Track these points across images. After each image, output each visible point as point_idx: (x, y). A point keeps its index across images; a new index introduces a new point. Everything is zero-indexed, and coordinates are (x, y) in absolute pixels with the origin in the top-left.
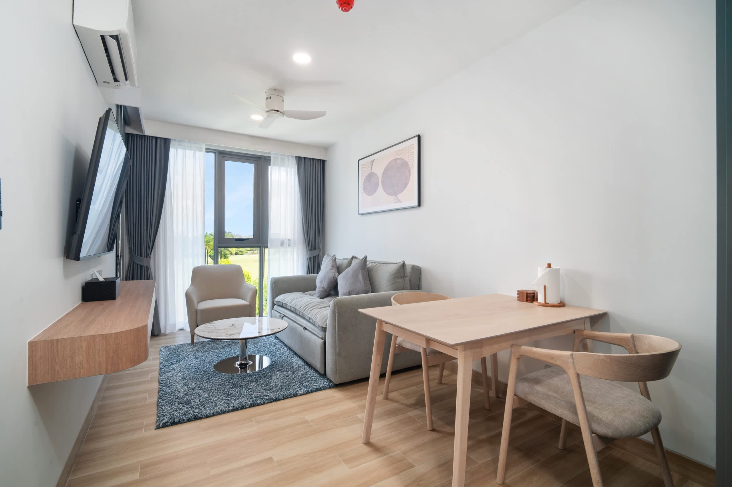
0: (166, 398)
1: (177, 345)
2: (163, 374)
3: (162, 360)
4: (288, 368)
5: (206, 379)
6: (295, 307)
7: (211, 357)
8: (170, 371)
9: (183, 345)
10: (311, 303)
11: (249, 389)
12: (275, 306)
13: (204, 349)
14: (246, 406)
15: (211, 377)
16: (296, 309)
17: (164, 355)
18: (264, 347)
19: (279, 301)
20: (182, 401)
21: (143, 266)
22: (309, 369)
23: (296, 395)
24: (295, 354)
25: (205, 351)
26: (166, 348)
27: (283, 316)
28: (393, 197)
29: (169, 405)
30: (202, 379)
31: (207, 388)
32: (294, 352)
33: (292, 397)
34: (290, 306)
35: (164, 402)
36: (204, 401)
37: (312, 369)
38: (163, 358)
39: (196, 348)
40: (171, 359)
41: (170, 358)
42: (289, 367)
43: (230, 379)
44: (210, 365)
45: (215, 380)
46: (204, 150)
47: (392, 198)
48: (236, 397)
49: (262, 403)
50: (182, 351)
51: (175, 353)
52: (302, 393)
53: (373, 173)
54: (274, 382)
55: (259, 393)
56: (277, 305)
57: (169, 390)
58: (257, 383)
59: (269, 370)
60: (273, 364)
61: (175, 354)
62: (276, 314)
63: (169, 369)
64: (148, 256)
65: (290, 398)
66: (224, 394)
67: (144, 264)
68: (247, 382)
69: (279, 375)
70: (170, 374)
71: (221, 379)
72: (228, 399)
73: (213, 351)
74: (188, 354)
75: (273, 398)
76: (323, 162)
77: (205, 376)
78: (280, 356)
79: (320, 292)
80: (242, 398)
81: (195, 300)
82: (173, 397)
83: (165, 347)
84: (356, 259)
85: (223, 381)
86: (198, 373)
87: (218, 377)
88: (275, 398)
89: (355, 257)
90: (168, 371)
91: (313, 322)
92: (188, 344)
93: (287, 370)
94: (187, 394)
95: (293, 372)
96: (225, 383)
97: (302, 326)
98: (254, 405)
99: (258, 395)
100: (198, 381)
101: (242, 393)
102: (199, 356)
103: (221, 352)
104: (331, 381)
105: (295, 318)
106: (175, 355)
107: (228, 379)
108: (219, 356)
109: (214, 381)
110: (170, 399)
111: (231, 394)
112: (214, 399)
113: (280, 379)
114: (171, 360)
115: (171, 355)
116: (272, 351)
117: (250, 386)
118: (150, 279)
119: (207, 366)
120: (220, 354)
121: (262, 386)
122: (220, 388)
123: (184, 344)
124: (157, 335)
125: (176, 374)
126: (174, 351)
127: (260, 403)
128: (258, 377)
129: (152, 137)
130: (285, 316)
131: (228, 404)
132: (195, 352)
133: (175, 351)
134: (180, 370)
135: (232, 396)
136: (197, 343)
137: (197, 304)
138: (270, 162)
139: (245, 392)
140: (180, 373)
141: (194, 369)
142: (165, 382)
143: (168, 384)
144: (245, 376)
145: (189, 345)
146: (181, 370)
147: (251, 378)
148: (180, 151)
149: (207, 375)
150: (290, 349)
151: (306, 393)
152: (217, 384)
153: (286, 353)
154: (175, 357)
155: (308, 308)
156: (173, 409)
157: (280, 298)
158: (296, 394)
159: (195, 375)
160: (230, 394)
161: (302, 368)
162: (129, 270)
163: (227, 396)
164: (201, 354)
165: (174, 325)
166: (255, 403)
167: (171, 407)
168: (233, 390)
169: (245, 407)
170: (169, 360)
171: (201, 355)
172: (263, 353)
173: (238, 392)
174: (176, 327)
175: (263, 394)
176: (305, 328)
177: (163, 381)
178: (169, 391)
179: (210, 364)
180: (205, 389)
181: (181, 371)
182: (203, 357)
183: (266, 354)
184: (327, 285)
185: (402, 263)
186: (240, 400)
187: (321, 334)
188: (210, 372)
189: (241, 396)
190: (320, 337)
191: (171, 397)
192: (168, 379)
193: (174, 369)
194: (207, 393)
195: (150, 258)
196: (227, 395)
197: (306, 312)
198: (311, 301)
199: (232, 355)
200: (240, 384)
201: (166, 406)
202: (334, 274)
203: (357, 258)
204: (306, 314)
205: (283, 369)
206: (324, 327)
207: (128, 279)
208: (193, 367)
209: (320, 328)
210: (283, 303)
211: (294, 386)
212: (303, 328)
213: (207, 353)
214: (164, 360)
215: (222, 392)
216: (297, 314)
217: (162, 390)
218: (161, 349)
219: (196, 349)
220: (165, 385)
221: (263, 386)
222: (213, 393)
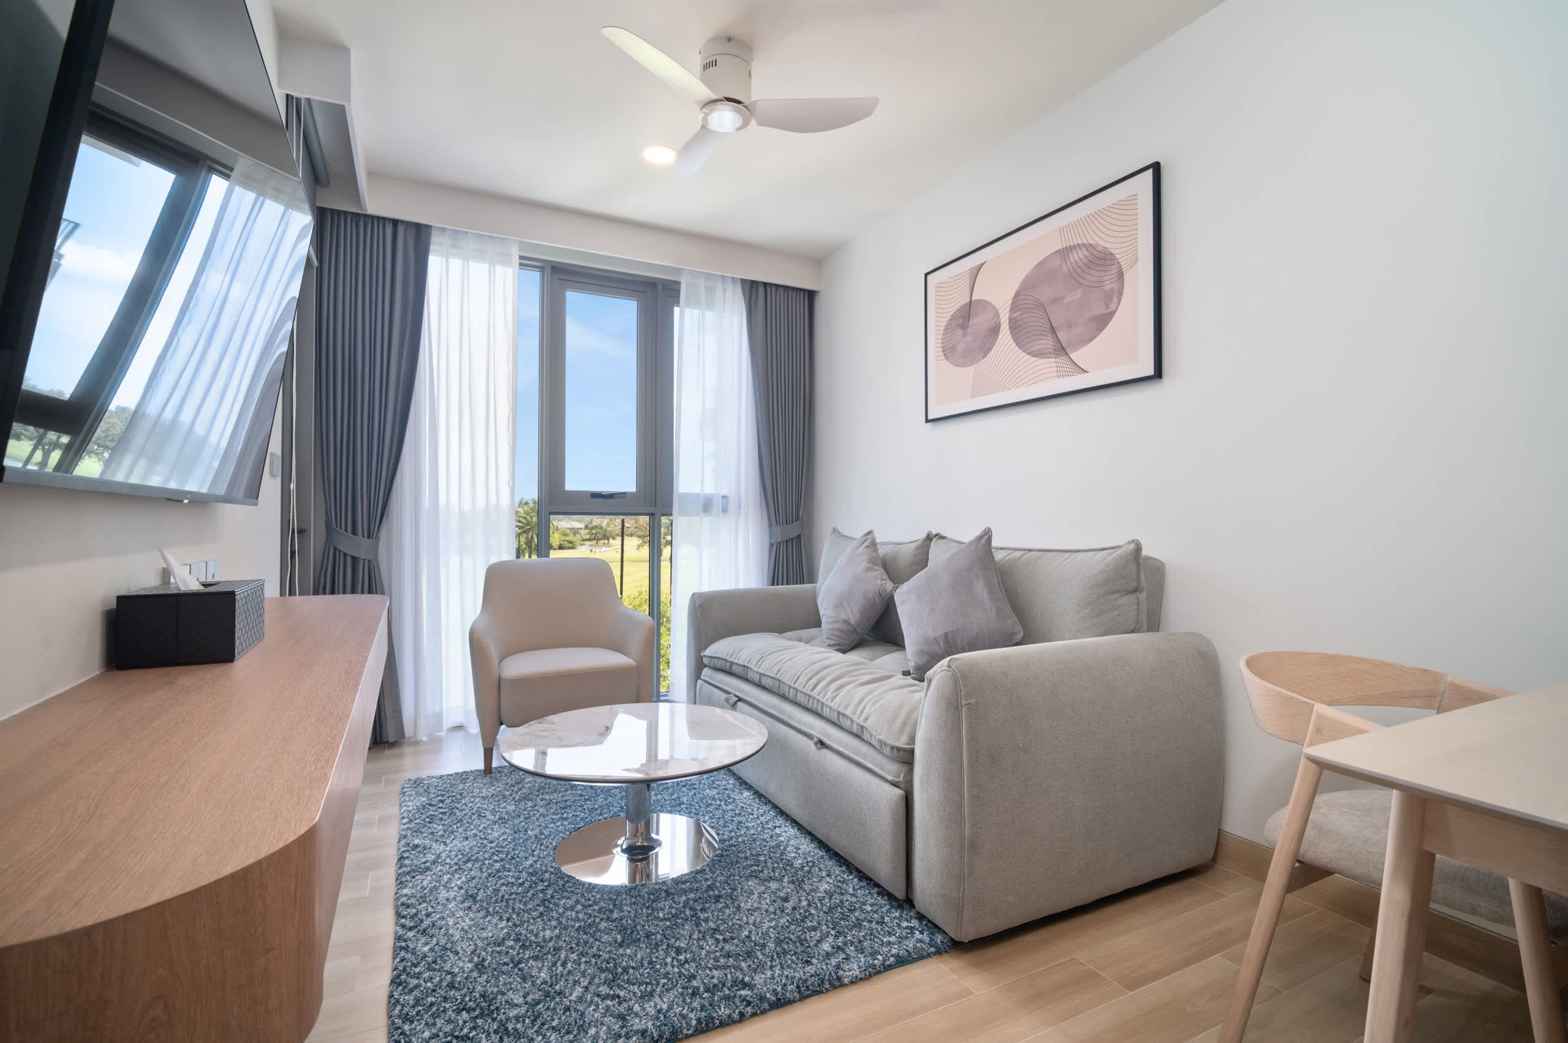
0: (415, 981)
1: (448, 775)
2: (408, 878)
3: (406, 826)
4: (776, 865)
5: (537, 902)
6: (778, 677)
7: (541, 819)
8: (428, 869)
9: (463, 776)
10: (827, 667)
11: (679, 951)
12: (706, 672)
13: (520, 789)
14: (685, 1031)
15: (552, 897)
16: (780, 681)
17: (411, 808)
18: (684, 789)
19: (720, 656)
20: (467, 999)
21: (359, 559)
22: (843, 872)
23: (836, 984)
24: (782, 813)
25: (525, 798)
26: (417, 783)
27: (736, 699)
28: (1054, 360)
29: (426, 1016)
30: (525, 904)
31: (544, 940)
32: (775, 807)
33: (827, 990)
34: (760, 674)
35: (410, 999)
36: (538, 1003)
37: (851, 873)
38: (408, 817)
39: (499, 787)
40: (430, 822)
41: (428, 820)
42: (778, 863)
43: (611, 907)
44: (543, 847)
45: (566, 909)
46: (516, 261)
47: (1050, 363)
48: (642, 988)
49: (736, 1016)
50: (461, 794)
51: (442, 801)
52: (857, 977)
53: (980, 302)
54: (751, 922)
55: (716, 969)
56: (710, 667)
57: (426, 944)
58: (697, 926)
59: (722, 874)
60: (726, 850)
61: (441, 805)
62: (712, 690)
63: (424, 860)
64: (372, 534)
65: (821, 992)
66: (602, 970)
67: (362, 554)
68: (665, 919)
69: (756, 892)
70: (429, 878)
71: (585, 907)
72: (618, 997)
73: (545, 799)
74: (478, 805)
75: (768, 995)
76: (811, 295)
77: (532, 892)
78: (741, 819)
79: (837, 633)
80: (662, 992)
81: (493, 651)
82: (438, 979)
83: (415, 782)
84: (945, 541)
85: (590, 916)
86: (510, 880)
87: (574, 898)
88: (774, 999)
89: (936, 535)
90: (423, 865)
91: (855, 729)
92: (475, 774)
93: (777, 874)
94: (482, 965)
95: (798, 884)
96: (597, 920)
97: (809, 736)
98: (711, 1025)
99: (715, 981)
100: (513, 909)
101: (658, 967)
102: (507, 813)
103: (568, 803)
104: (934, 927)
105: (780, 710)
106: (441, 810)
107: (602, 904)
108: (565, 815)
109: (564, 913)
110: (429, 984)
111: (625, 970)
112: (571, 995)
113: (767, 911)
114: (431, 825)
115: (431, 808)
116: (710, 802)
117: (677, 939)
118: (376, 593)
119: (535, 853)
120: (565, 808)
121: (717, 940)
122: (586, 942)
123: (465, 772)
124: (392, 745)
125: (446, 878)
126: (437, 796)
127: (729, 1016)
128: (695, 901)
129: (384, 219)
130: (740, 700)
131: (622, 1017)
132: (497, 799)
133: (443, 796)
134: (456, 864)
135: (628, 982)
136: (500, 769)
137: (500, 662)
138: (679, 297)
139: (666, 964)
140: (457, 876)
141: (496, 861)
142: (414, 911)
143: (422, 921)
144: (653, 894)
145: (478, 775)
146: (461, 863)
147: (675, 902)
148: (455, 264)
149: (539, 888)
150: (759, 795)
151: (871, 973)
152: (573, 926)
153: (752, 810)
154: (441, 816)
155: (823, 684)
156: (441, 1034)
157: (720, 649)
158: (839, 979)
159: (503, 884)
160: (620, 970)
161: (820, 870)
162: (324, 570)
163: (613, 981)
164: (513, 808)
165: (439, 716)
166: (713, 1018)
167: (434, 1024)
168: (628, 951)
169: (681, 1036)
170: (425, 826)
171: (514, 811)
172: (687, 808)
173: (646, 963)
174: (444, 719)
175: (729, 977)
176: (821, 744)
177: (408, 906)
178: (426, 949)
179: (541, 845)
180: (538, 944)
181: (460, 869)
182: (519, 816)
183: (696, 814)
184: (857, 615)
185: (1132, 546)
186: (657, 999)
187: (891, 770)
188: (547, 875)
189: (658, 984)
190: (890, 778)
191: (432, 978)
192: (423, 899)
193: (440, 861)
194: (546, 964)
195: (379, 538)
196: (610, 976)
197: (821, 695)
198: (824, 659)
199: (601, 814)
200: (644, 926)
201: (416, 1023)
202: (879, 582)
203: (943, 538)
204: (824, 700)
205: (762, 871)
206: (905, 750)
207: (321, 591)
208: (493, 854)
209: (887, 751)
210: (732, 663)
211: (818, 941)
212: (816, 744)
213: (530, 804)
214: (409, 826)
215: (593, 960)
216: (784, 698)
217: (403, 944)
218: (404, 788)
219: (498, 790)
220: (412, 924)
221: (721, 938)
222: (564, 964)
